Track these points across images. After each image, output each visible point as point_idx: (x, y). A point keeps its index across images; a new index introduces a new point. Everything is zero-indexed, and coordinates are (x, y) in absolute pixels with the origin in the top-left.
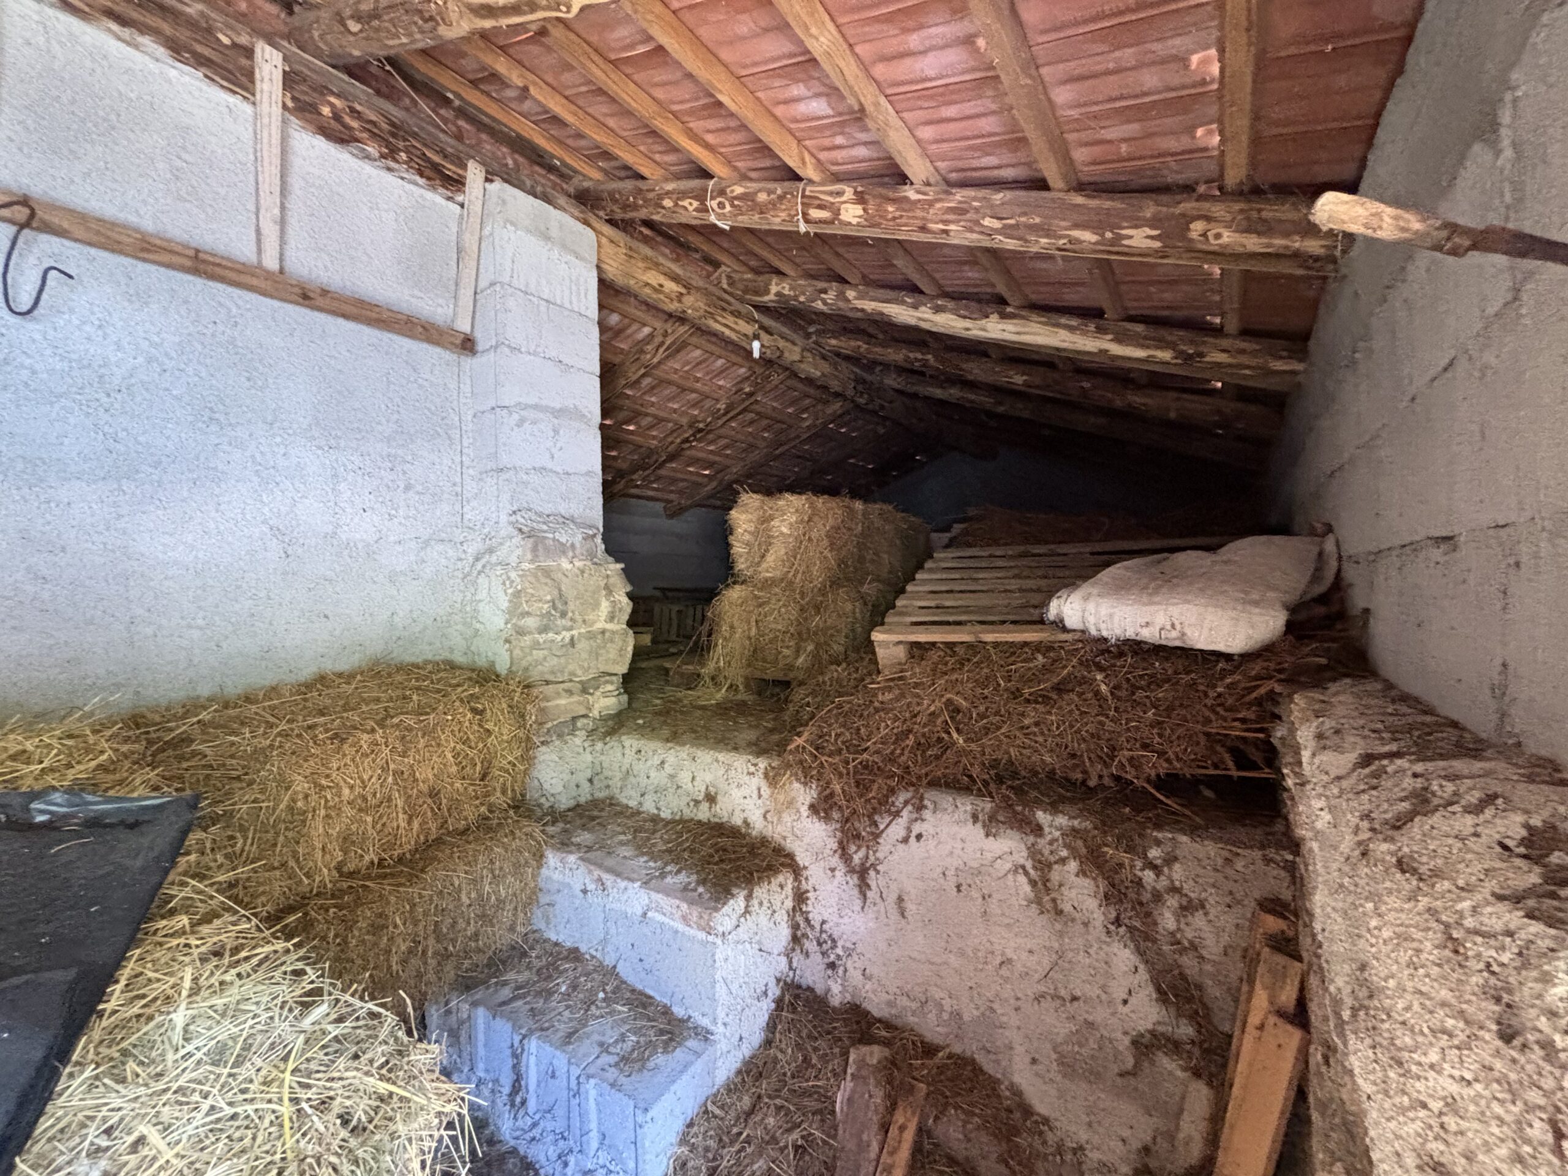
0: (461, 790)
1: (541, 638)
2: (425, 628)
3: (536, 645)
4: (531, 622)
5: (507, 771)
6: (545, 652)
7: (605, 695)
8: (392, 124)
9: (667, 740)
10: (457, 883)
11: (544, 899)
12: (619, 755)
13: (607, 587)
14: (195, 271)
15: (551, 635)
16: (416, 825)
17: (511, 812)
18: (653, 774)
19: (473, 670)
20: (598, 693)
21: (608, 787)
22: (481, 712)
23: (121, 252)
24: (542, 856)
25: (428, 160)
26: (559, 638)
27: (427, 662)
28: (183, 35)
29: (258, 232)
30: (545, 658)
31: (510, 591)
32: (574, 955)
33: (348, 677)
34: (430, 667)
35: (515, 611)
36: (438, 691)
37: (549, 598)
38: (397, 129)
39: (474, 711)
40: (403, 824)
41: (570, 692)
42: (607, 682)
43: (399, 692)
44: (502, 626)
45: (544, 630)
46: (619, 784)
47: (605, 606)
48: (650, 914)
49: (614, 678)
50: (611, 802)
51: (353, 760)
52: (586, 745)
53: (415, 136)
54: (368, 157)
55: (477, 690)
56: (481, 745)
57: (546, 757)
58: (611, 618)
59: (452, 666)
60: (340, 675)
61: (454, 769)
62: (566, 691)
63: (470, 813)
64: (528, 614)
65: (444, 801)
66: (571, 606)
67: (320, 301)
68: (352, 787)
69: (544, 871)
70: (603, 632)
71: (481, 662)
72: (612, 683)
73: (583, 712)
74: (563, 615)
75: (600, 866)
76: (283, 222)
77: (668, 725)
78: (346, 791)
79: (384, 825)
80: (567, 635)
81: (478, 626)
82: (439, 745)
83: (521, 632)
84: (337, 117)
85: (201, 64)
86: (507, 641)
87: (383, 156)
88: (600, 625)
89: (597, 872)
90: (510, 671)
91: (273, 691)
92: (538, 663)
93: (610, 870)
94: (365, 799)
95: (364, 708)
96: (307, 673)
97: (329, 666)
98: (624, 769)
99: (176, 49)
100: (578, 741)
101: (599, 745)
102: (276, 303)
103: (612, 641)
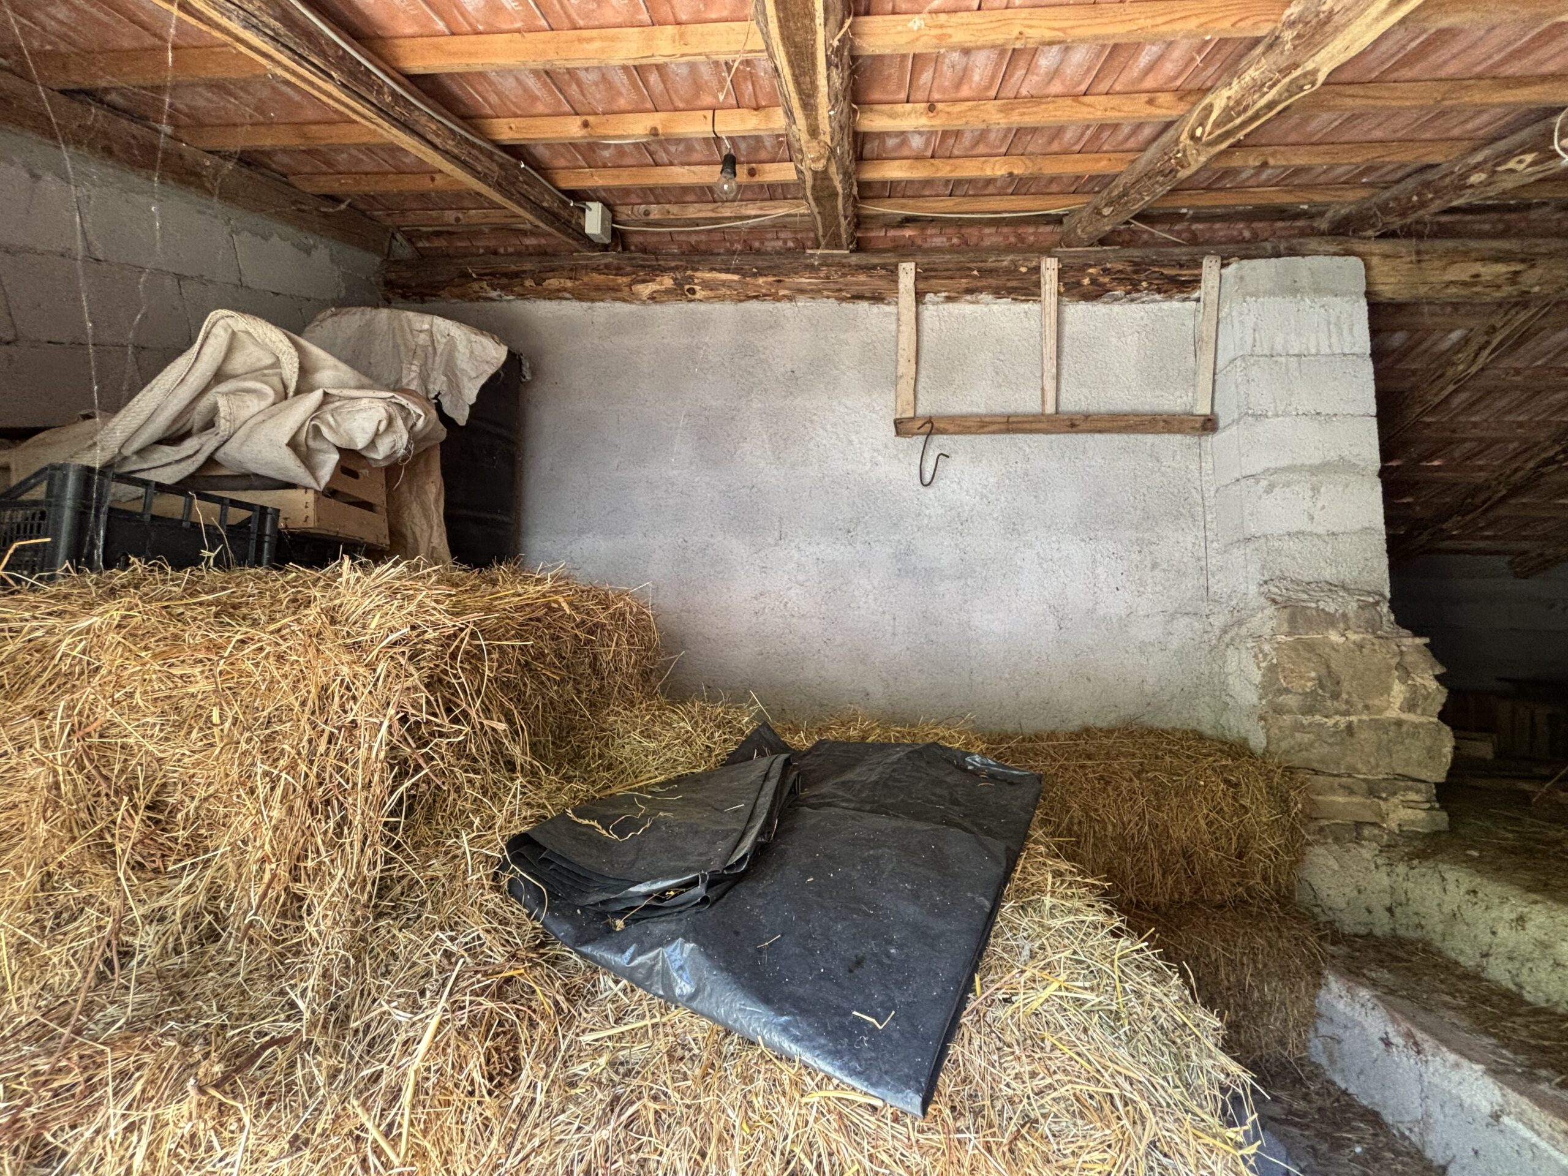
0: (1216, 861)
1: (1306, 720)
2: (1173, 697)
3: (1299, 727)
4: (1291, 701)
5: (1269, 857)
6: (1312, 736)
7: (1407, 805)
8: (1135, 264)
9: (1529, 889)
10: (1213, 957)
11: (1324, 1029)
12: (1437, 888)
13: (1399, 666)
14: (1008, 431)
15: (1318, 717)
16: (1170, 881)
17: (1276, 906)
18: (1503, 932)
19: (1222, 742)
20: (1395, 800)
21: (1420, 926)
22: (1236, 785)
23: (971, 433)
24: (1319, 974)
25: (1167, 277)
26: (1330, 722)
27: (1174, 729)
28: (1001, 281)
29: (1043, 389)
30: (1312, 744)
31: (1263, 665)
32: (1373, 1118)
33: (1109, 732)
34: (1179, 735)
35: (1271, 685)
36: (1189, 757)
37: (1313, 674)
38: (1139, 267)
39: (1227, 781)
40: (1158, 876)
41: (1351, 792)
42: (1410, 789)
43: (1151, 751)
44: (1255, 700)
45: (1309, 711)
46: (1439, 928)
47: (1398, 691)
48: (1505, 1119)
49: (1423, 786)
50: (1427, 948)
51: (1115, 801)
52: (1379, 861)
53: (1153, 263)
54: (1116, 299)
55: (1230, 762)
56: (1236, 820)
57: (1321, 860)
58: (1410, 705)
59: (1200, 737)
60: (1101, 730)
61: (1207, 837)
62: (1341, 786)
63: (1226, 889)
64: (1287, 691)
65: (1198, 868)
66: (1346, 685)
67: (1083, 426)
68: (1114, 826)
69: (1322, 993)
70: (1399, 723)
71: (1232, 736)
72: (1418, 792)
73: (1374, 819)
74: (1335, 696)
75: (1412, 1019)
76: (1058, 377)
77: (1529, 869)
78: (1110, 828)
79: (1141, 870)
80: (1343, 721)
81: (1228, 699)
82: (1192, 809)
83: (1279, 710)
84: (1094, 282)
85: (1010, 293)
86: (1261, 718)
87: (1128, 293)
88: (1393, 713)
89: (1405, 1026)
90: (1266, 750)
91: (1052, 735)
92: (1301, 748)
93: (1425, 1029)
94: (1124, 839)
95: (1123, 760)
96: (1075, 724)
97: (1090, 721)
98: (1447, 909)
99: (998, 292)
100: (1366, 854)
101: (1401, 869)
102: (1053, 437)
103: (1414, 735)
